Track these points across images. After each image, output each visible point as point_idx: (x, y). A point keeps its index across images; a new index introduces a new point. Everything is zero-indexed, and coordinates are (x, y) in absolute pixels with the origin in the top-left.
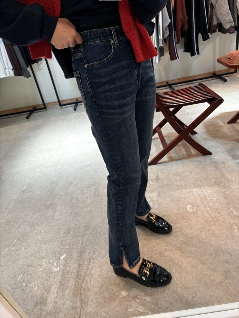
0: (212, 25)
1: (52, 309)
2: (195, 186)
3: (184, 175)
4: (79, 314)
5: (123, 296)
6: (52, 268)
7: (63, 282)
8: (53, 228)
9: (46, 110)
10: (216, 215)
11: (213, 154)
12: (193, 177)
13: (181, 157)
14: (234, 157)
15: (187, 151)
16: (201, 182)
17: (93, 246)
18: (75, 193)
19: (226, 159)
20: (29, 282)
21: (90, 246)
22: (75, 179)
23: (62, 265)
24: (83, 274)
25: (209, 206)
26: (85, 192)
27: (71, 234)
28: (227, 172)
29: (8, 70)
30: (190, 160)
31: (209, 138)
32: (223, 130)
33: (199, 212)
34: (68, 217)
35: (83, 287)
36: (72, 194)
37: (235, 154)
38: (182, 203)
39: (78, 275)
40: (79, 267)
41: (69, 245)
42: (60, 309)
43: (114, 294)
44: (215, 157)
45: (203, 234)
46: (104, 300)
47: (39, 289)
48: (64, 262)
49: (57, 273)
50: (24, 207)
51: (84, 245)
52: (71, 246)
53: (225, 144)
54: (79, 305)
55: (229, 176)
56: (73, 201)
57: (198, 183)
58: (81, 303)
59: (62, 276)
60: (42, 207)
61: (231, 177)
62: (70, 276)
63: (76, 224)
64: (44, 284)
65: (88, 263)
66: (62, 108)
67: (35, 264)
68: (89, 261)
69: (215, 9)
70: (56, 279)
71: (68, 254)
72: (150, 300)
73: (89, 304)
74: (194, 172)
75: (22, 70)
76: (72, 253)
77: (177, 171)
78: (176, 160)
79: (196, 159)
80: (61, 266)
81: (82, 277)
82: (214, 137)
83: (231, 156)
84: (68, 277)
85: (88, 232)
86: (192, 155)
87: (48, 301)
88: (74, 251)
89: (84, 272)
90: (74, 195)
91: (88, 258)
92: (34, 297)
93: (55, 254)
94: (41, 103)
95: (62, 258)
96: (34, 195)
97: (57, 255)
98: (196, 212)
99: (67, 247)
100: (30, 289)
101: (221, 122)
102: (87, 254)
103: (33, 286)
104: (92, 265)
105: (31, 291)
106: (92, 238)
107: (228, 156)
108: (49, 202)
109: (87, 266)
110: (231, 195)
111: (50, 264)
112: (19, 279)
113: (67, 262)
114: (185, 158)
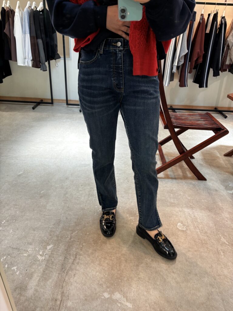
0: (224, 64)
1: (31, 296)
2: (187, 207)
3: (178, 194)
4: (59, 306)
5: (105, 297)
6: (38, 256)
7: (47, 272)
8: (44, 217)
9: (53, 106)
10: (205, 238)
11: (207, 181)
12: (187, 198)
13: (176, 177)
14: (227, 188)
15: (183, 172)
16: (194, 204)
17: (81, 243)
18: (70, 188)
19: (219, 188)
20: (12, 264)
21: (78, 241)
22: (72, 175)
23: (47, 254)
24: (68, 268)
25: (199, 228)
26: (80, 189)
27: (61, 227)
28: (219, 200)
29: (27, 60)
30: (186, 181)
31: (205, 165)
32: (219, 161)
33: (188, 232)
34: (60, 210)
35: (66, 280)
36: (67, 188)
37: (228, 185)
38: (173, 219)
39: (63, 268)
40: (64, 260)
41: (57, 236)
42: (40, 298)
43: (96, 294)
44: (209, 184)
45: (190, 253)
46: (85, 298)
47: (20, 273)
48: (50, 253)
49: (42, 262)
50: (18, 191)
51: (72, 240)
52: (60, 238)
53: (220, 174)
54: (59, 297)
55: (221, 204)
56: (67, 195)
57: (191, 204)
58: (62, 296)
59: (46, 265)
60: (36, 194)
61: (222, 206)
62: (54, 267)
63: (67, 218)
64: (27, 270)
65: (74, 258)
66: (68, 107)
67: (20, 248)
68: (75, 256)
69: (230, 50)
70: (39, 268)
71: (55, 245)
72: (131, 307)
73: (70, 298)
74: (187, 193)
75: (41, 63)
76: (59, 245)
77: (171, 189)
78: (172, 178)
79: (191, 181)
80: (46, 256)
81: (67, 270)
82: (210, 165)
83: (224, 186)
84: (52, 268)
85: (78, 228)
86: (188, 177)
87: (29, 287)
88: (62, 244)
89: (69, 266)
90: (70, 190)
91: (75, 253)
92: (15, 280)
93: (42, 243)
94: (50, 98)
95: (49, 247)
96: (29, 181)
97: (44, 244)
98: (186, 231)
99: (55, 238)
100: (11, 272)
101: (218, 153)
102: (74, 249)
103: (16, 270)
104: (77, 261)
105: (12, 274)
106: (81, 234)
107: (222, 186)
108: (43, 191)
109: (73, 260)
110: (220, 222)
111: (36, 251)
112: (2, 260)
113: (53, 253)
114: (181, 179)
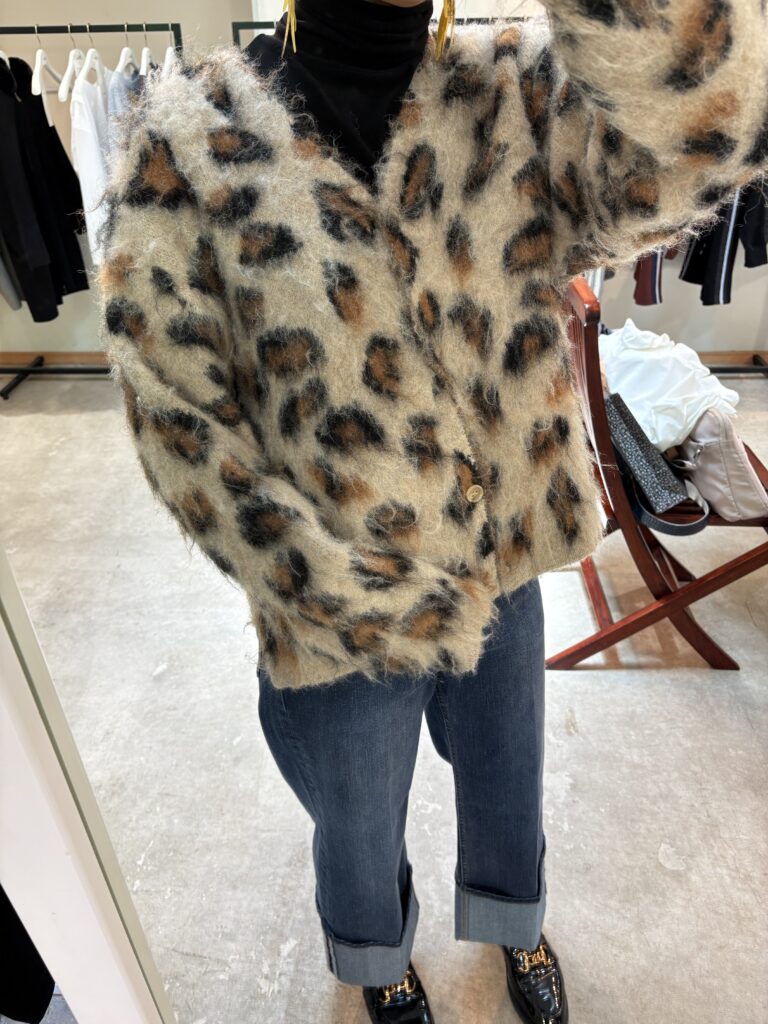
2: (684, 780)
3: (651, 729)
6: (258, 980)
10: (747, 897)
13: (643, 659)
15: (662, 641)
20: (191, 1012)
23: (285, 974)
25: (725, 862)
31: (730, 604)
38: (643, 830)
48: (292, 968)
49: (273, 1000)
50: (163, 741)
57: (695, 768)
59: (286, 1012)
60: (220, 751)
67: (205, 954)
70: (269, 1021)
71: (302, 938)
76: (315, 940)
77: (630, 709)
78: (629, 666)
79: (690, 675)
80: (283, 979)
82: (746, 605)
86: (678, 658)
93: (265, 934)
98: (685, 873)
99: (299, 915)
108: (238, 739)
111: (251, 963)
113: (300, 967)
114: (658, 667)
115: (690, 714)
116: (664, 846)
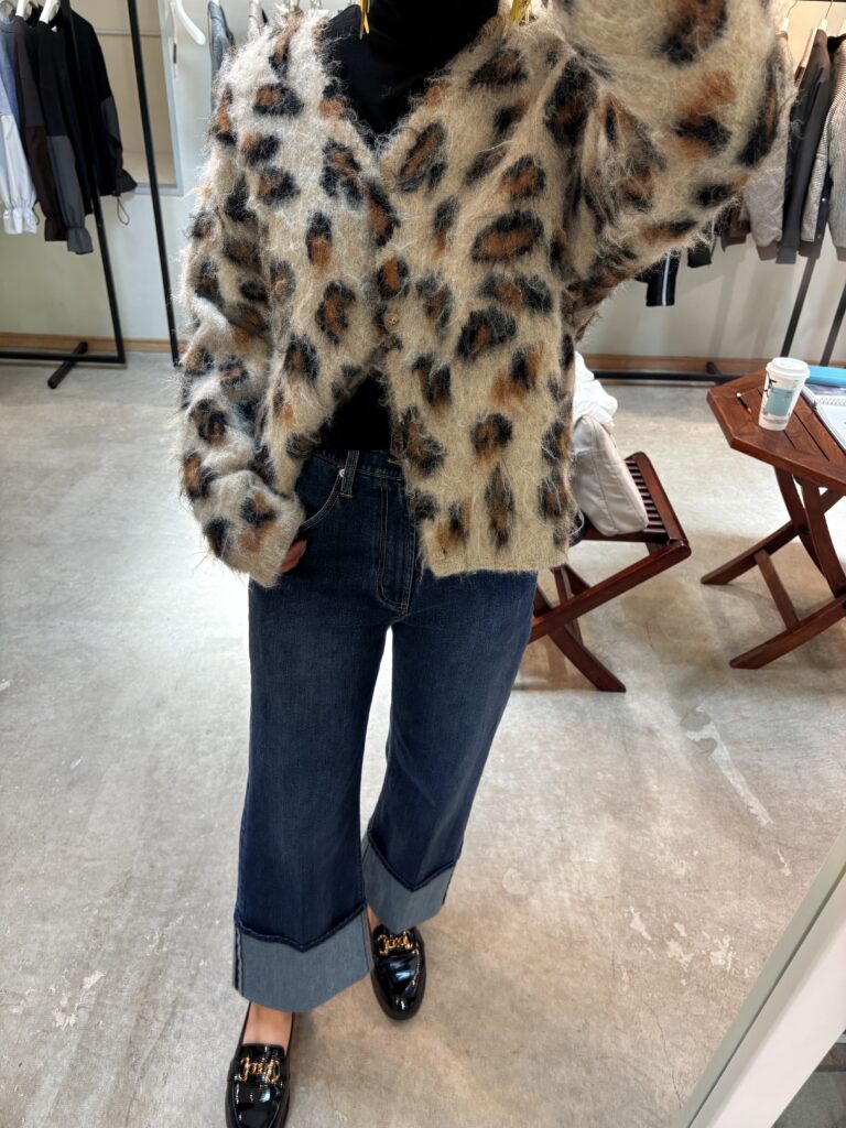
2: (546, 804)
3: (523, 752)
6: (54, 1013)
7: (82, 1068)
8: (78, 868)
10: (584, 921)
11: (627, 695)
12: (549, 768)
14: (690, 720)
16: (568, 792)
17: (194, 959)
18: (169, 746)
19: (662, 723)
21: (182, 955)
22: (176, 688)
23: (84, 1007)
24: (146, 1054)
25: (569, 886)
26: (201, 747)
27: (131, 901)
28: (653, 771)
30: (555, 697)
31: (631, 624)
32: (681, 606)
33: (535, 902)
34: (131, 833)
35: (139, 1096)
36: (158, 745)
37: (693, 710)
38: (492, 855)
39: (131, 1055)
40: (137, 1026)
41: (118, 939)
44: (631, 705)
48: (93, 1001)
49: (66, 1034)
51: (165, 949)
52: (126, 946)
53: (674, 662)
55: (655, 788)
56: (157, 776)
57: (559, 792)
59: (80, 1046)
60: (55, 775)
61: (660, 793)
62: (104, 1052)
63: (152, 866)
64: (20, 1065)
65: (168, 1016)
68: (170, 1010)
70: (59, 1055)
71: (109, 971)
74: (553, 748)
76: (124, 972)
79: (574, 697)
80: (82, 1012)
81: (142, 1061)
82: (647, 625)
83: (678, 712)
84: (99, 1056)
85: (187, 904)
86: (567, 680)
87: (27, 1124)
88: (131, 967)
89: (151, 1047)
90: (166, 752)
91: (170, 1000)
93: (70, 966)
95: (91, 981)
96: (32, 721)
97: (73, 971)
98: (526, 897)
99: (110, 947)
102: (169, 986)
104: (178, 1026)
106: (195, 927)
107: (671, 712)
108: (78, 762)
109: (163, 1026)
110: (642, 859)
111: (49, 996)
113: (101, 1000)
114: (542, 688)
115: (566, 737)
116: (510, 871)
